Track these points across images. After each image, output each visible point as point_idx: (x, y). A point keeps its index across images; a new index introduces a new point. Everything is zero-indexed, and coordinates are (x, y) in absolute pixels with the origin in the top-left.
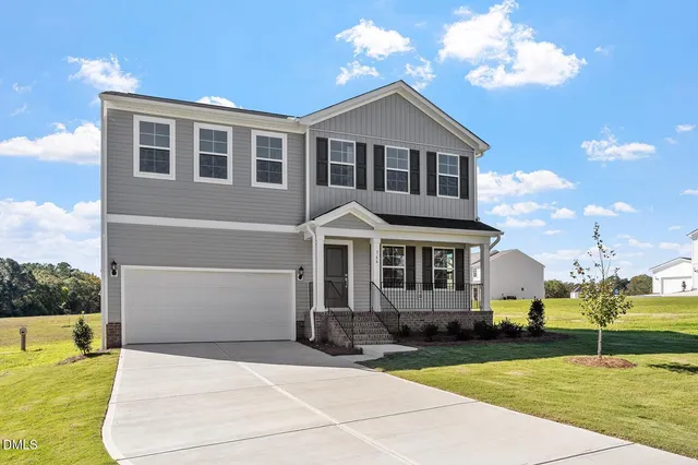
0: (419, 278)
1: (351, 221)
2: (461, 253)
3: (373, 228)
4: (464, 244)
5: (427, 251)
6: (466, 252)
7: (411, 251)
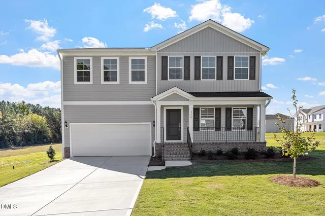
0: (223, 124)
1: (175, 97)
2: (251, 110)
3: (188, 100)
4: (253, 105)
5: (228, 110)
6: (254, 109)
7: (218, 110)
